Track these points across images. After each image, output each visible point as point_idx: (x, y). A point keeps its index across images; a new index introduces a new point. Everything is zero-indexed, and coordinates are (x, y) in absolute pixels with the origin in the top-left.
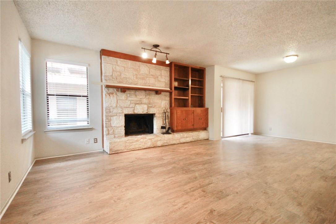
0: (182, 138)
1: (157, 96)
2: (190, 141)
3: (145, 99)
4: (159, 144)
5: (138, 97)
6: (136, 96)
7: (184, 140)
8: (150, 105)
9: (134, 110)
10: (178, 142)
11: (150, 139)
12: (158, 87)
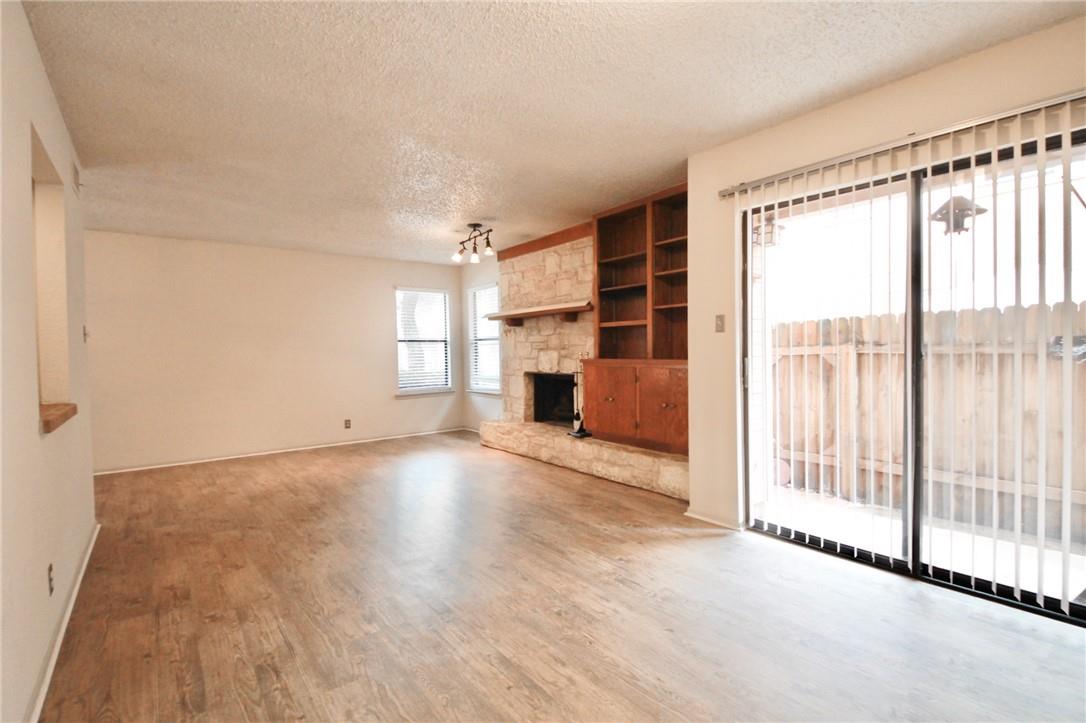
0: (599, 459)
1: (576, 326)
2: (620, 480)
3: (553, 337)
4: (544, 455)
5: (542, 333)
6: (539, 331)
7: (603, 468)
8: (563, 352)
9: (537, 365)
10: (585, 470)
11: (528, 436)
12: (577, 300)
